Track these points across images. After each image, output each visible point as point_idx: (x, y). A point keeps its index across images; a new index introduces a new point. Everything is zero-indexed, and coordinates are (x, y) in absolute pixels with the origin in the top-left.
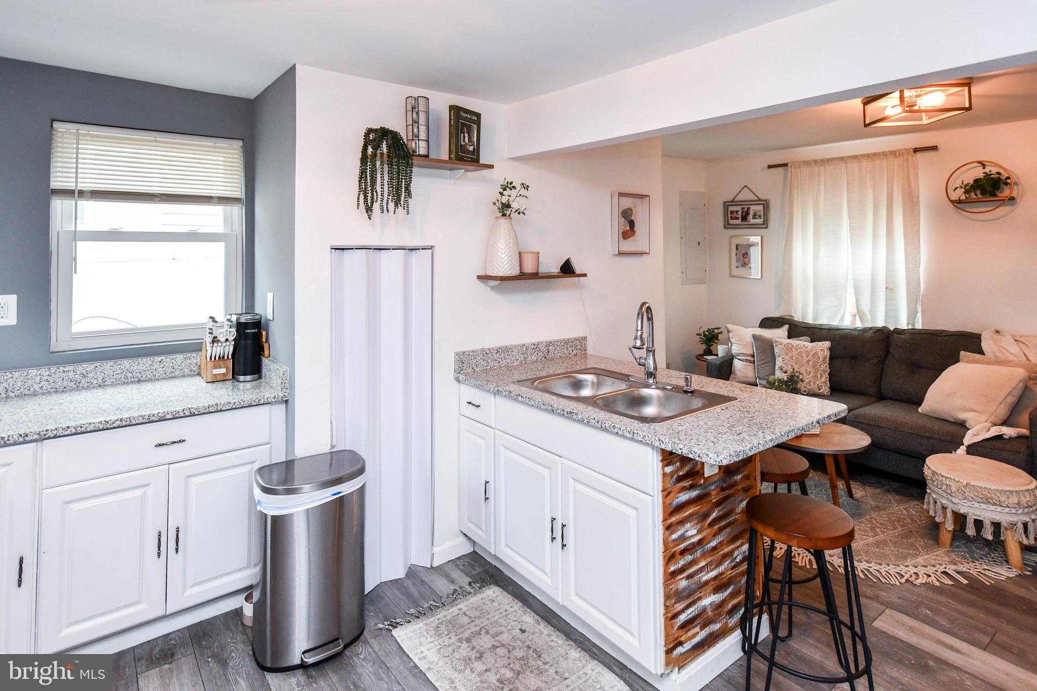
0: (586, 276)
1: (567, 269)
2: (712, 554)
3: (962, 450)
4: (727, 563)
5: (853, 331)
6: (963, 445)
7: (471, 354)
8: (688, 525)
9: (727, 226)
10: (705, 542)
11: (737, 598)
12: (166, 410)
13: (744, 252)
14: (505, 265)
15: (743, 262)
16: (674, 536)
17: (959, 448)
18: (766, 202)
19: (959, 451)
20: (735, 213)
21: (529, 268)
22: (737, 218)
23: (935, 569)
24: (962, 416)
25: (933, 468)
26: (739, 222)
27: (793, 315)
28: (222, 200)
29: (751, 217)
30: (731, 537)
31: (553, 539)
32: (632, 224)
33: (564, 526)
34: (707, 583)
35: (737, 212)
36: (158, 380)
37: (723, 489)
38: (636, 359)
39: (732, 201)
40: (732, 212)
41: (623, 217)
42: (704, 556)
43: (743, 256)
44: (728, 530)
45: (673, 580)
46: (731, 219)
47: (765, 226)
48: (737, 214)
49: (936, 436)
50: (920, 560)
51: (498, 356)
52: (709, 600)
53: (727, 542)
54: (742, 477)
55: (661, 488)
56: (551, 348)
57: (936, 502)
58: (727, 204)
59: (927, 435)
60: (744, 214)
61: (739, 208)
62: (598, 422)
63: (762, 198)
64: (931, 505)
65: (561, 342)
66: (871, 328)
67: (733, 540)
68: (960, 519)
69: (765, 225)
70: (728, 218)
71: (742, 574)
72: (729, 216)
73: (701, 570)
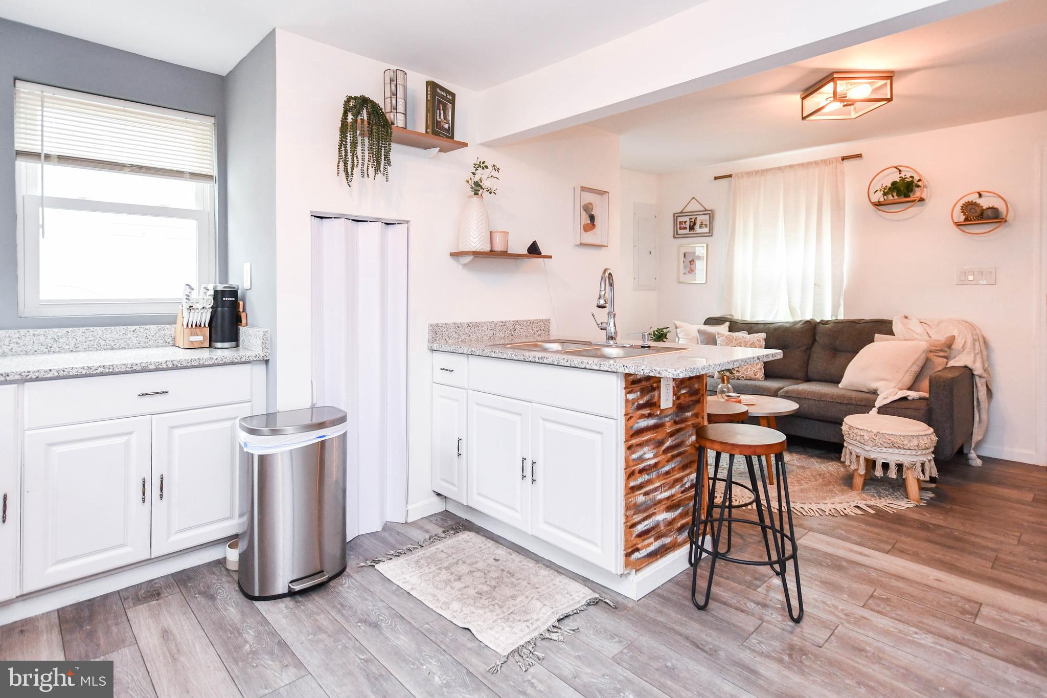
0: (551, 258)
1: (534, 250)
2: (666, 477)
3: (875, 410)
4: (678, 487)
5: (786, 324)
6: (875, 407)
7: (444, 326)
8: (646, 449)
9: (676, 236)
10: (660, 466)
11: (685, 519)
12: (149, 361)
13: (690, 260)
14: (478, 243)
15: (690, 268)
16: (634, 456)
17: (871, 410)
18: (712, 212)
19: (871, 412)
20: (683, 223)
21: (498, 247)
22: (685, 228)
23: (849, 504)
24: (874, 385)
25: (850, 424)
26: (687, 231)
27: (734, 314)
28: (194, 176)
29: (697, 227)
30: (682, 465)
31: (524, 477)
32: (592, 218)
33: (534, 463)
34: (660, 501)
35: (685, 222)
36: (131, 348)
37: (676, 423)
38: (598, 324)
39: (681, 212)
40: (681, 223)
41: (585, 210)
42: (658, 477)
43: (690, 262)
44: (679, 459)
45: (632, 494)
46: (680, 229)
47: (710, 235)
48: (685, 224)
49: (853, 402)
50: (837, 499)
51: (469, 330)
52: (663, 516)
53: (679, 469)
54: (692, 415)
55: (623, 413)
56: (517, 327)
57: (851, 453)
58: (676, 215)
59: (846, 402)
60: (692, 224)
61: (687, 219)
62: (567, 361)
63: (708, 209)
64: (848, 456)
65: (527, 321)
66: (800, 321)
67: (684, 467)
68: (871, 464)
69: (710, 233)
70: (677, 229)
71: (690, 499)
72: (678, 226)
73: (656, 489)
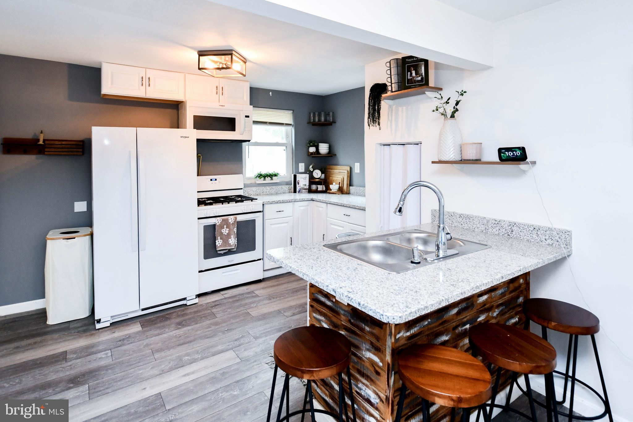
14: (450, 153)
21: (471, 157)
51: (461, 220)
56: (515, 228)
